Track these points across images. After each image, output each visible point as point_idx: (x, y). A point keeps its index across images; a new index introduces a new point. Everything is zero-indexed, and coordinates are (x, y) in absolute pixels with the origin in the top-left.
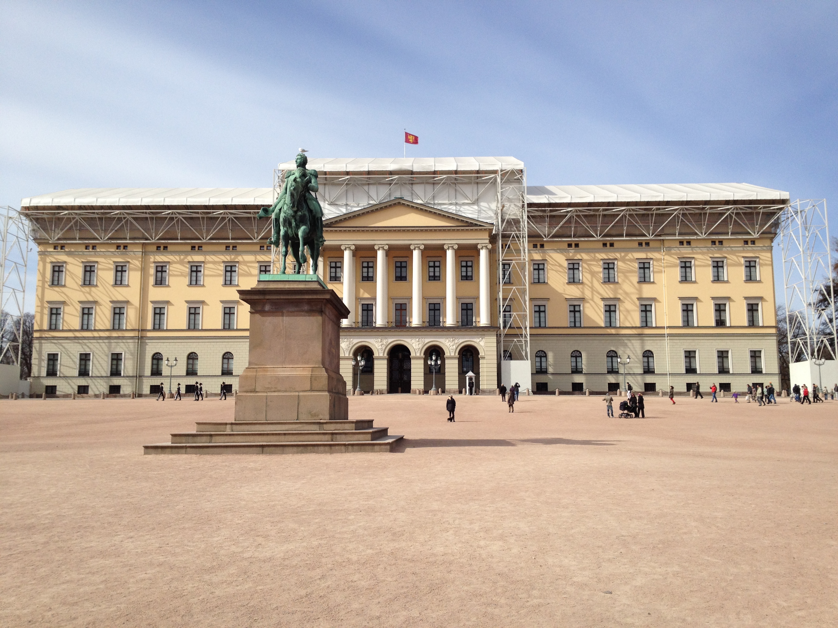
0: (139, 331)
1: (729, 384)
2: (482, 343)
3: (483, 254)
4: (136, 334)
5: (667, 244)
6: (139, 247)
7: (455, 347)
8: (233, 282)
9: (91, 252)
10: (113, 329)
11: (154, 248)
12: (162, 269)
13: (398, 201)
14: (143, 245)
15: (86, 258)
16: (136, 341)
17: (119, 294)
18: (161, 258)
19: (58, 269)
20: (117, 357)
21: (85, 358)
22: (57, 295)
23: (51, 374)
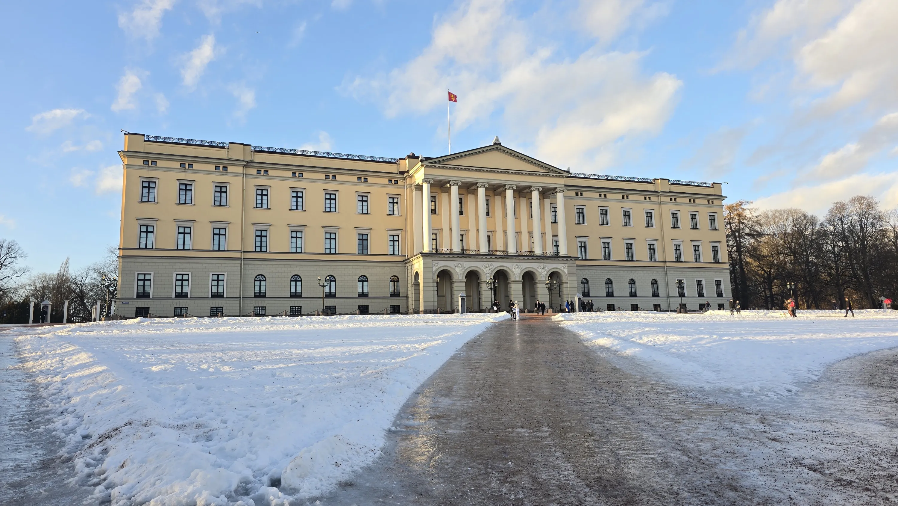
0: (242, 253)
2: (566, 271)
3: (561, 197)
4: (238, 255)
5: (663, 199)
6: (240, 170)
7: (545, 273)
8: (333, 210)
9: (188, 169)
10: (213, 250)
11: (254, 171)
12: (262, 192)
13: (497, 147)
14: (243, 167)
15: (183, 175)
16: (239, 262)
17: (220, 214)
18: (263, 181)
19: (147, 185)
20: (219, 278)
21: (182, 278)
22: (146, 211)
23: (143, 295)
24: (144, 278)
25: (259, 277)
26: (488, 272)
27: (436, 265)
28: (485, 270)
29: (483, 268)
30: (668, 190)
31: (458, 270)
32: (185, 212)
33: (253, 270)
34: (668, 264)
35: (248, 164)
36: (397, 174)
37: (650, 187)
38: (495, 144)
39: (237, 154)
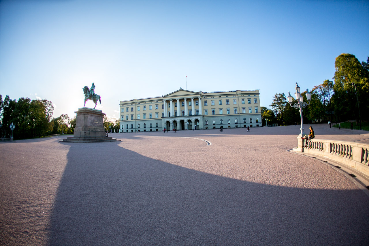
1: (252, 125)
2: (199, 119)
3: (199, 99)
5: (239, 96)
6: (135, 104)
7: (193, 120)
8: (151, 109)
10: (131, 120)
11: (137, 104)
12: (139, 108)
13: (181, 90)
15: (127, 107)
16: (135, 121)
17: (132, 113)
18: (139, 106)
19: (123, 109)
20: (132, 125)
21: (127, 125)
22: (123, 114)
23: (123, 128)
24: (123, 126)
25: (139, 124)
26: (178, 120)
27: (166, 120)
30: (240, 93)
31: (170, 121)
32: (127, 113)
33: (137, 123)
34: (241, 114)
35: (136, 103)
37: (235, 93)
38: (180, 89)
39: (134, 101)
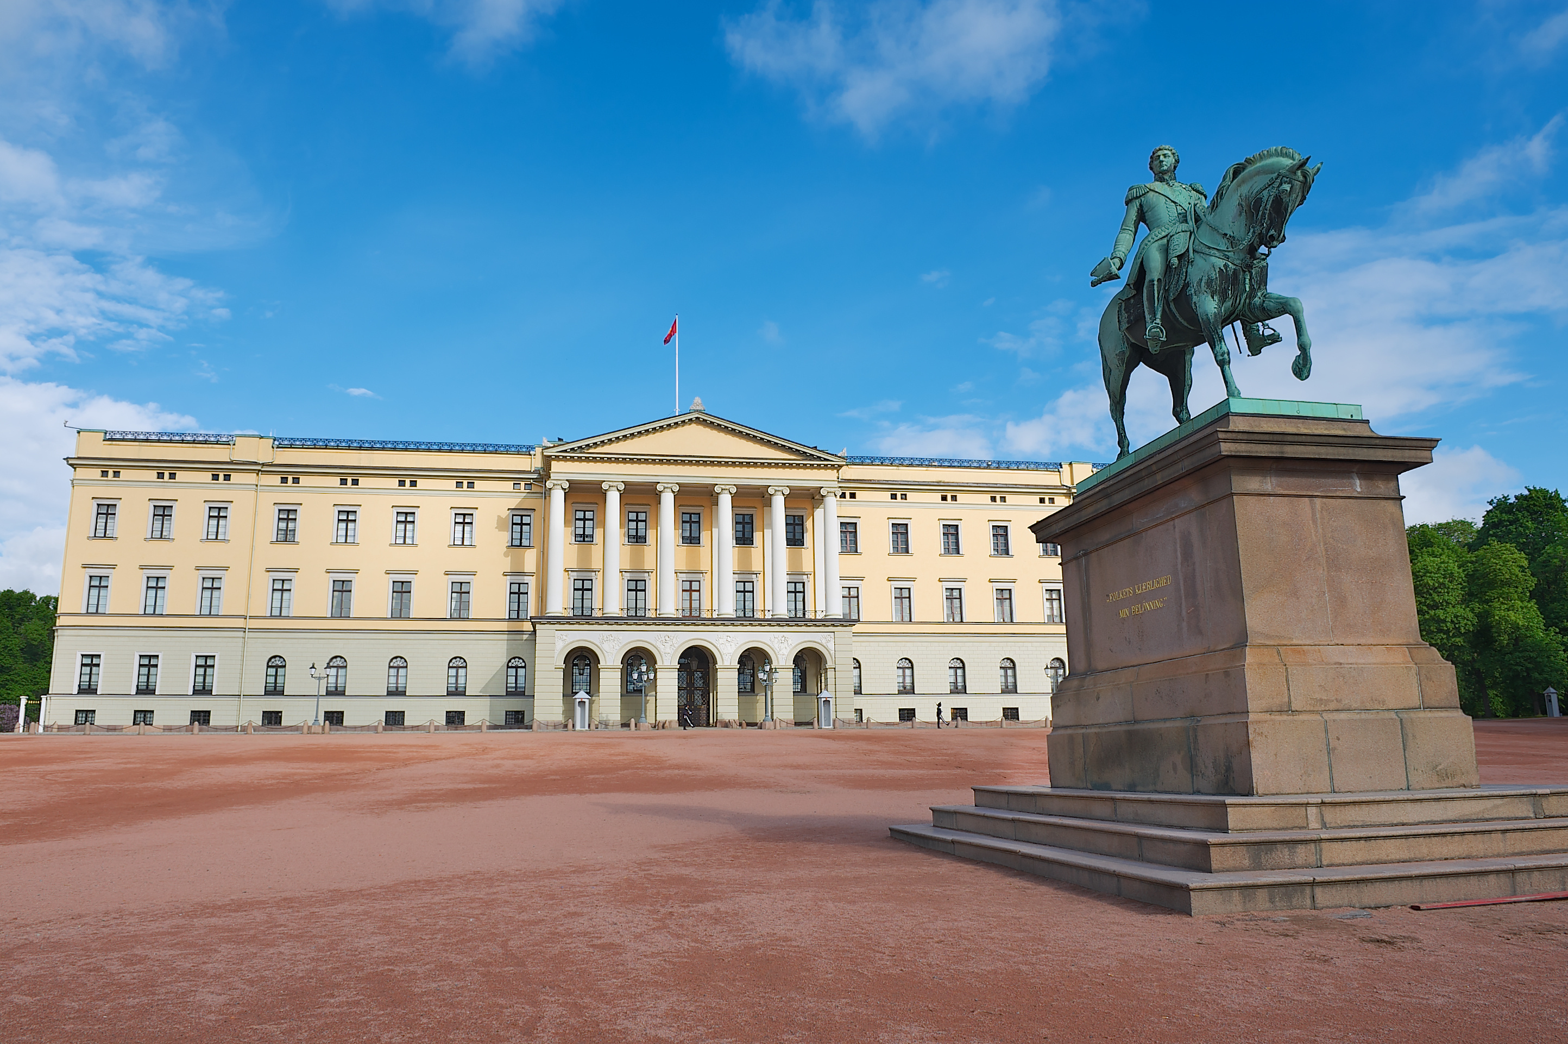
0: (246, 618)
3: (832, 502)
4: (240, 623)
6: (251, 478)
7: (785, 652)
8: (408, 541)
9: (167, 482)
10: (200, 615)
11: (278, 480)
12: (288, 515)
13: (697, 416)
14: (258, 474)
15: (158, 492)
16: (241, 634)
18: (287, 497)
19: (106, 510)
20: (205, 663)
21: (149, 662)
22: (101, 552)
23: (88, 690)
24: (91, 662)
25: (276, 664)
26: (668, 650)
27: (565, 637)
28: (661, 647)
29: (659, 645)
32: (158, 553)
33: (265, 648)
35: (265, 468)
36: (529, 472)
37: (1054, 479)
